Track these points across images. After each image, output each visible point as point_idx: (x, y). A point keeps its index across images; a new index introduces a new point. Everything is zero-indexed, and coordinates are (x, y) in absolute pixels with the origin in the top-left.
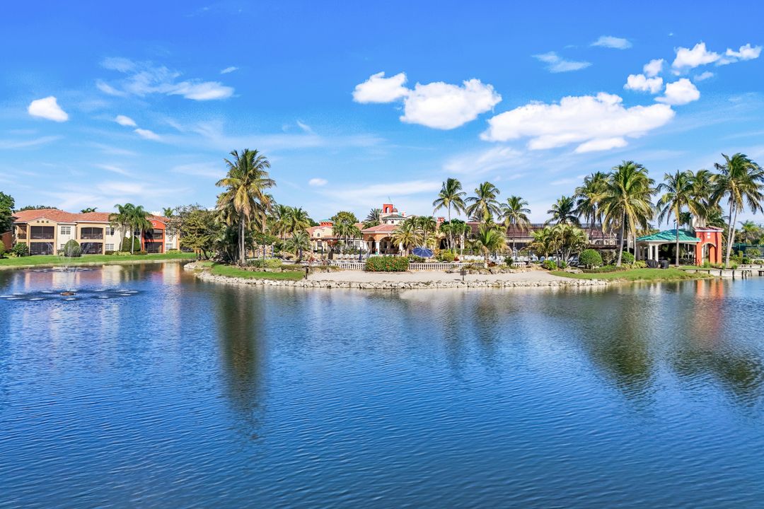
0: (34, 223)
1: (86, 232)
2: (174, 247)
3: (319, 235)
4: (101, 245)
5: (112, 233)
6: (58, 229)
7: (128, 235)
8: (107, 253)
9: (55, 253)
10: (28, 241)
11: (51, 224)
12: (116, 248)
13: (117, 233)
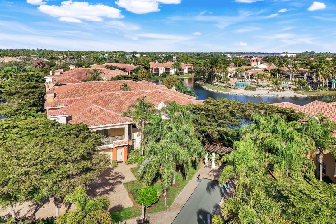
0: (155, 68)
1: (166, 70)
2: (187, 73)
3: (230, 70)
4: (169, 73)
5: (172, 70)
6: (160, 69)
7: (176, 70)
8: (171, 75)
9: (159, 76)
10: (154, 72)
11: (159, 68)
12: (173, 74)
13: (173, 70)
